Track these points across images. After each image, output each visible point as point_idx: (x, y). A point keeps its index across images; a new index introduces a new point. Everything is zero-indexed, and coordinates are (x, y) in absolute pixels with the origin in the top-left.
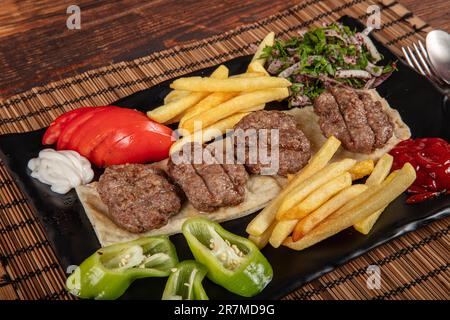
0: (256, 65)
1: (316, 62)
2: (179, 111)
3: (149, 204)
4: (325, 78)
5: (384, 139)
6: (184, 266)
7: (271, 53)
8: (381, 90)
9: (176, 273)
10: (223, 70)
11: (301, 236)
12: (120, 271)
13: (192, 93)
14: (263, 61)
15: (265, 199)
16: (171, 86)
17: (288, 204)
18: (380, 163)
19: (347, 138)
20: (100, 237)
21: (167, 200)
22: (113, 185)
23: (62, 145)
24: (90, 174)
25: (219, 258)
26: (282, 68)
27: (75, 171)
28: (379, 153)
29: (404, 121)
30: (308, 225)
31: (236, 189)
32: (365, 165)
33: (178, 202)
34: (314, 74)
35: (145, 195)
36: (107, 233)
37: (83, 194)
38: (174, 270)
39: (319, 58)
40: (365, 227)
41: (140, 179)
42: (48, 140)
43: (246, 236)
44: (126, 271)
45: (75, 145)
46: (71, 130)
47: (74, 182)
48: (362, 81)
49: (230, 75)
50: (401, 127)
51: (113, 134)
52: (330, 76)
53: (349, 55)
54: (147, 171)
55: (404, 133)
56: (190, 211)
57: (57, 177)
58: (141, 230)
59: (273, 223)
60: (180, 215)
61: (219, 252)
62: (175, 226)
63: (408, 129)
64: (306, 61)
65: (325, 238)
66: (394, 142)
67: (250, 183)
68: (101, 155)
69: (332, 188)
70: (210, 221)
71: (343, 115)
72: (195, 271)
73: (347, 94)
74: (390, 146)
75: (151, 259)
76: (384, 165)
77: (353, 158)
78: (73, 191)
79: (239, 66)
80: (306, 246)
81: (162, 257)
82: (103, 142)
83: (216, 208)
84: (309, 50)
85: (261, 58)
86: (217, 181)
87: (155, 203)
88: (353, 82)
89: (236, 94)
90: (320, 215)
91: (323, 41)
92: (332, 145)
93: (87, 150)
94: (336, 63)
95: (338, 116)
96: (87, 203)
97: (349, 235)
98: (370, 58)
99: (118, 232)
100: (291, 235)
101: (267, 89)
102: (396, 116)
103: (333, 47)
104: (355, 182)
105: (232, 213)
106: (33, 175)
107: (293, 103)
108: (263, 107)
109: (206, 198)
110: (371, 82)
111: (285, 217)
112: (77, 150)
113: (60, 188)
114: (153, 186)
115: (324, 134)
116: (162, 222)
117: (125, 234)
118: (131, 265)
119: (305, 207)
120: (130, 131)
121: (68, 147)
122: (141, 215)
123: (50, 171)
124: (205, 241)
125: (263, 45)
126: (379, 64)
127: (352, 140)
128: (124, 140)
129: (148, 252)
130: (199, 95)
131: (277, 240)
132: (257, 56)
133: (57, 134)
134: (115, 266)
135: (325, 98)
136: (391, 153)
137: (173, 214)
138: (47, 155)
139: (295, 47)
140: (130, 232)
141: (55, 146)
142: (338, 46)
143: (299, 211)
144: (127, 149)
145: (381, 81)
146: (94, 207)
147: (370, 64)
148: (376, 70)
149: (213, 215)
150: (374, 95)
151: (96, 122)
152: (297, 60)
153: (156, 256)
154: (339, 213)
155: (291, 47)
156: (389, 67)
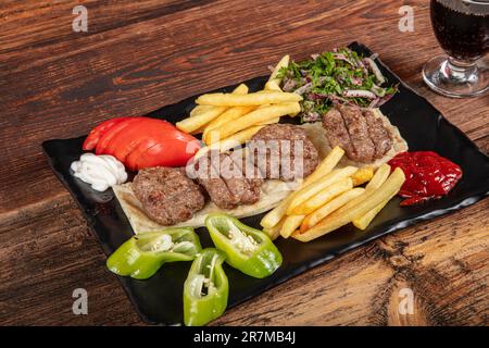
0: (272, 84)
1: (326, 82)
2: (203, 123)
3: (176, 199)
4: (333, 96)
5: (383, 151)
6: (207, 252)
7: (286, 74)
8: (384, 109)
10: (243, 88)
11: (307, 229)
12: (152, 254)
13: (215, 107)
14: (278, 81)
15: (277, 199)
16: (197, 101)
17: (297, 202)
18: (379, 172)
19: (351, 149)
20: (134, 227)
21: (193, 198)
22: (145, 183)
23: (101, 151)
24: (125, 176)
25: (237, 247)
26: (296, 88)
27: (112, 172)
28: (378, 163)
29: (402, 136)
30: (313, 220)
31: (252, 190)
32: (365, 172)
33: (202, 199)
34: (324, 93)
35: (174, 193)
36: (141, 225)
37: (119, 192)
38: (198, 255)
39: (329, 79)
40: (362, 223)
41: (169, 179)
42: (88, 146)
43: (261, 228)
44: (157, 254)
45: (112, 150)
46: (109, 137)
47: (111, 181)
48: (367, 101)
49: (249, 92)
50: (399, 141)
51: (146, 141)
52: (338, 95)
53: (355, 77)
54: (175, 173)
55: (402, 146)
56: (213, 208)
57: (97, 177)
58: (170, 223)
59: (284, 218)
60: (204, 211)
61: (237, 241)
62: (199, 220)
63: (405, 143)
64: (317, 81)
65: (327, 232)
66: (392, 154)
67: (264, 186)
68: (134, 160)
69: (335, 191)
70: (230, 216)
71: (348, 129)
73: (352, 111)
74: (388, 157)
75: (178, 245)
76: (382, 173)
77: (355, 166)
78: (110, 189)
79: (257, 85)
80: (311, 239)
81: (188, 245)
82: (136, 148)
83: (235, 206)
84: (319, 71)
85: (277, 77)
86: (236, 182)
87: (182, 200)
88: (358, 101)
89: (254, 108)
90: (324, 212)
91: (333, 63)
92: (337, 153)
93: (122, 155)
94: (344, 84)
95: (343, 130)
96: (124, 199)
97: (348, 230)
98: (375, 81)
99: (150, 224)
100: (298, 228)
101: (280, 103)
102: (396, 132)
103: (341, 69)
104: (355, 187)
105: (249, 210)
106: (76, 175)
107: (305, 119)
108: (277, 120)
109: (226, 196)
110: (375, 102)
111: (294, 213)
112: (113, 155)
113: (100, 186)
114: (181, 185)
115: (331, 146)
116: (188, 216)
117: (156, 226)
118: (161, 249)
119: (312, 205)
120: (159, 139)
121: (105, 152)
122: (170, 208)
123: (91, 172)
124: (225, 232)
125: (279, 67)
126: (383, 86)
127: (355, 151)
128: (155, 147)
129: (176, 241)
130: (222, 110)
131: (287, 232)
132: (273, 76)
133: (96, 141)
134: (149, 250)
135: (332, 114)
136: (390, 163)
137: (198, 209)
138: (87, 158)
139: (308, 68)
140: (161, 224)
141: (94, 151)
142: (345, 69)
143: (306, 208)
144: (158, 155)
145: (384, 101)
146: (129, 203)
147: (375, 86)
148: (380, 92)
149: (232, 211)
150: (377, 113)
151: (131, 131)
152: (309, 80)
153: (183, 243)
154: (341, 211)
155: (304, 68)
156: (391, 89)
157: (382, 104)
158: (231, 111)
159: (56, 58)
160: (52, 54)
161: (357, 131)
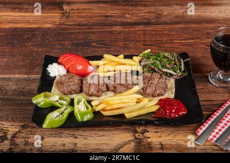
1: (155, 63)
3: (70, 86)
5: (157, 94)
6: (68, 107)
7: (144, 56)
9: (64, 107)
10: (122, 56)
11: (105, 110)
14: (141, 58)
16: (103, 56)
19: (145, 89)
21: (75, 87)
27: (59, 71)
30: (109, 108)
31: (98, 91)
33: (79, 89)
34: (153, 67)
35: (70, 83)
36: (55, 91)
39: (157, 62)
40: (127, 115)
41: (72, 79)
44: (49, 101)
45: (65, 64)
46: (66, 59)
47: (57, 75)
48: (171, 75)
49: (123, 58)
50: (172, 94)
52: (159, 69)
53: (169, 64)
54: (78, 77)
56: (83, 94)
57: (53, 71)
59: (100, 104)
60: (80, 94)
61: (80, 106)
62: (73, 96)
64: (152, 61)
66: (166, 96)
67: (107, 92)
68: (70, 70)
70: (85, 98)
71: (149, 82)
72: (69, 109)
74: (162, 98)
76: (153, 102)
77: (142, 96)
78: (55, 77)
80: (107, 115)
83: (91, 95)
85: (141, 56)
88: (167, 74)
91: (162, 56)
93: (67, 67)
94: (163, 66)
96: (56, 81)
98: (180, 69)
100: (103, 109)
103: (164, 59)
104: (137, 103)
110: (175, 77)
111: (104, 103)
112: (64, 66)
113: (52, 75)
114: (74, 82)
116: (71, 93)
118: (53, 100)
121: (62, 64)
122: (65, 88)
124: (79, 102)
129: (61, 99)
130: (110, 62)
131: (98, 109)
134: (48, 98)
136: (160, 100)
138: (55, 65)
140: (60, 91)
141: (59, 64)
142: (166, 60)
143: (108, 102)
145: (179, 78)
147: (178, 71)
148: (179, 73)
153: (62, 101)
156: (184, 74)
157: (177, 78)
158: (112, 63)
159: (80, 31)
160: (79, 29)
161: (152, 83)
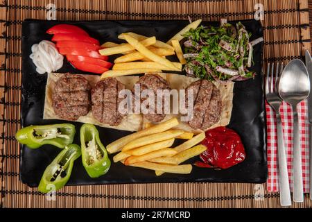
9: (66, 150)
12: (40, 141)
18: (197, 137)
20: (45, 111)
25: (88, 153)
35: (72, 103)
37: (50, 79)
38: (66, 148)
45: (59, 46)
50: (227, 117)
55: (225, 121)
61: (90, 150)
63: (229, 121)
71: (195, 104)
72: (75, 152)
73: (205, 93)
78: (46, 73)
85: (183, 34)
86: (108, 115)
96: (49, 87)
98: (245, 62)
106: (31, 57)
110: (235, 78)
111: (125, 152)
113: (40, 71)
114: (78, 100)
123: (39, 60)
145: (241, 79)
147: (242, 67)
156: (251, 74)
157: (239, 80)
